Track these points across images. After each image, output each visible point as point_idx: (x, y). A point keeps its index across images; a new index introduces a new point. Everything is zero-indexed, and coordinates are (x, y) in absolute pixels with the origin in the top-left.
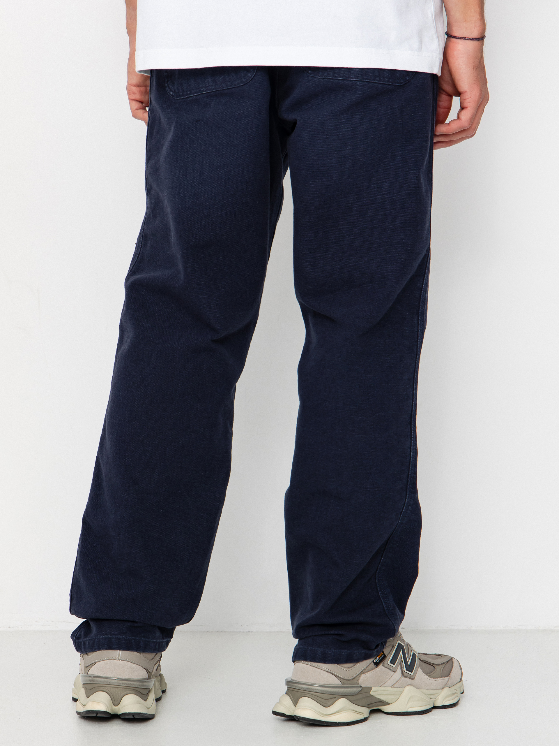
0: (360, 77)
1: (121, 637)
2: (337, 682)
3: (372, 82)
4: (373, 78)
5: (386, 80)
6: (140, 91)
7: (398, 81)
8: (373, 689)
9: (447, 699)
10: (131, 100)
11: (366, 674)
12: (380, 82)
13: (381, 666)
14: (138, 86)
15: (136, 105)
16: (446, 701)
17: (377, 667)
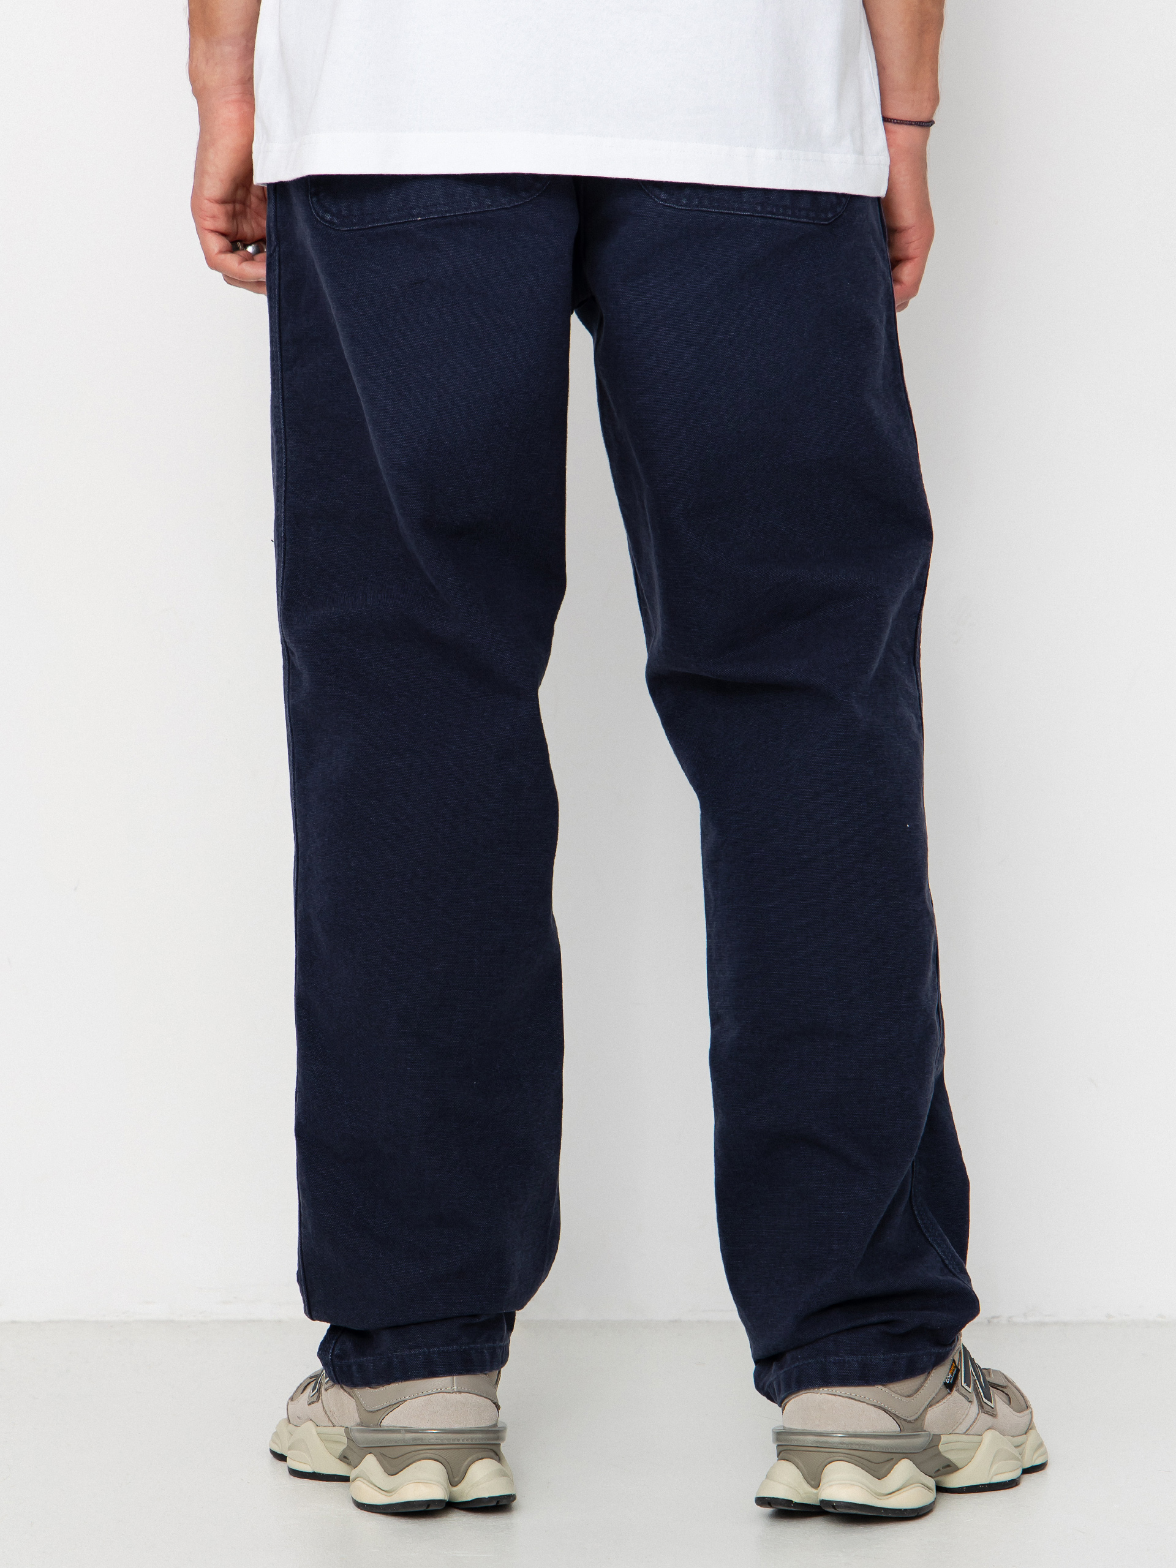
0: (759, 208)
1: (450, 1348)
2: (891, 1426)
3: (780, 219)
4: (781, 211)
5: (803, 213)
6: (227, 213)
7: (823, 215)
8: (944, 1438)
9: (1036, 1455)
10: (201, 230)
11: (934, 1407)
12: (793, 219)
13: (955, 1393)
14: (223, 202)
15: (216, 243)
16: (1036, 1459)
17: (949, 1393)
